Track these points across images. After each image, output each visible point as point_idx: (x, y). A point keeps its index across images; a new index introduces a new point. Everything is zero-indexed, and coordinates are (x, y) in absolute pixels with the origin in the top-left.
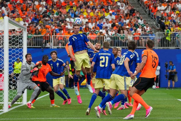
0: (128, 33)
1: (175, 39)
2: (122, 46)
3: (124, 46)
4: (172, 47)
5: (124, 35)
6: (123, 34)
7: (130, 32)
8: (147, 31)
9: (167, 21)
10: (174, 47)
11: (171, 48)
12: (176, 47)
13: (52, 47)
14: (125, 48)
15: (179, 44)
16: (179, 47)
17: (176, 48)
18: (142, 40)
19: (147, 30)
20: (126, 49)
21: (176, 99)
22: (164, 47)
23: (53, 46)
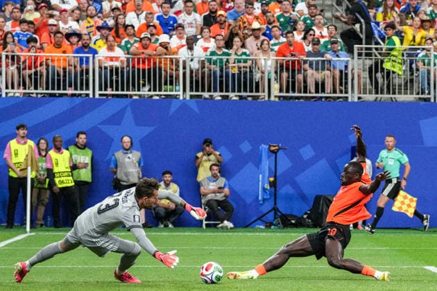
0: (260, 48)
1: (414, 66)
2: (239, 91)
3: (245, 90)
4: (406, 93)
5: (245, 54)
6: (244, 50)
7: (266, 42)
8: (322, 41)
9: (389, 10)
10: (412, 93)
11: (401, 98)
12: (418, 94)
13: (4, 91)
14: (249, 96)
15: (429, 84)
16: (429, 93)
17: (420, 98)
18: (305, 70)
19: (322, 37)
20: (250, 99)
21: (418, 265)
22: (379, 96)
23: (7, 88)
